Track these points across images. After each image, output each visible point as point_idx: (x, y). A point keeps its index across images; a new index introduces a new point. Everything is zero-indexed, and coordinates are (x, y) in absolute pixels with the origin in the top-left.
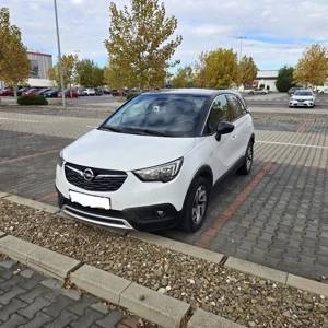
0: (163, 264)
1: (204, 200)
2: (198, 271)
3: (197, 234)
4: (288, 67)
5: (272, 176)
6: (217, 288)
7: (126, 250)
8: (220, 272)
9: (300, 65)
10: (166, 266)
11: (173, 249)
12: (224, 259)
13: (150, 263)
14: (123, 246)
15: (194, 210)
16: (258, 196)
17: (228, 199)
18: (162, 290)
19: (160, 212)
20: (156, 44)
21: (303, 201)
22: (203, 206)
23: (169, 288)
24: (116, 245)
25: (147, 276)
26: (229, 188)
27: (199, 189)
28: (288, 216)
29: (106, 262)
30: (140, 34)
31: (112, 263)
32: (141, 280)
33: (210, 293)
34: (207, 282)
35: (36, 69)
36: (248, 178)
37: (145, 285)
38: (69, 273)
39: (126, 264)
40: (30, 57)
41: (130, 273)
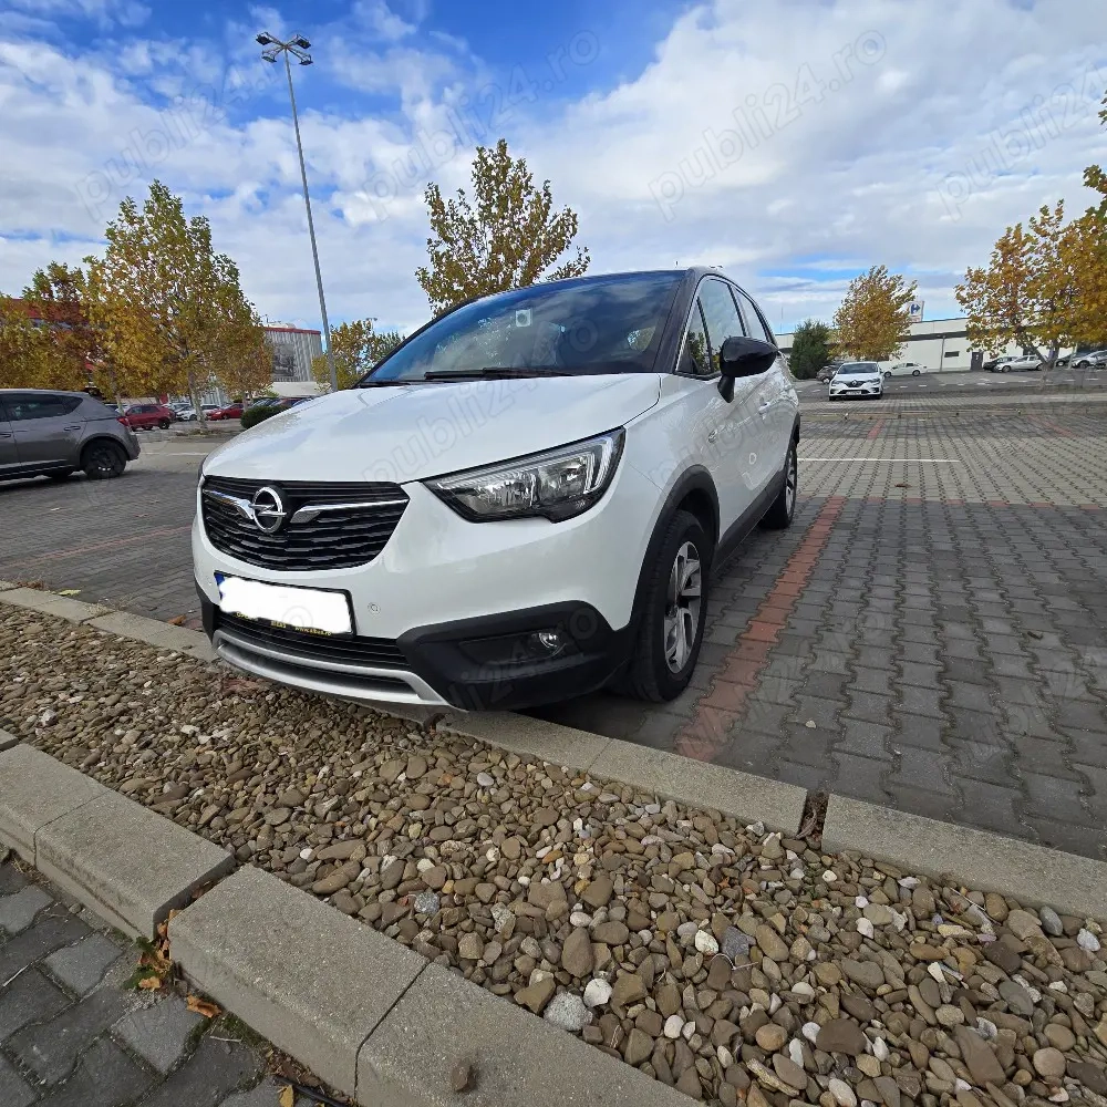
0: (569, 852)
1: (696, 591)
2: (718, 874)
3: (682, 704)
4: (814, 324)
5: (853, 528)
6: (827, 972)
7: (425, 788)
8: (813, 876)
9: (842, 316)
10: (580, 858)
11: (601, 772)
12: (815, 810)
13: (512, 847)
14: (416, 769)
15: (667, 623)
16: (839, 579)
17: (754, 592)
18: (567, 1009)
19: (548, 638)
20: (532, 269)
21: (975, 583)
22: (693, 611)
23: (598, 991)
24: (391, 770)
25: (502, 917)
26: (749, 563)
27: (683, 551)
28: (953, 629)
29: (337, 850)
30: (497, 250)
31: (356, 850)
32: (468, 947)
33: (803, 1012)
34: (776, 948)
35: (290, 362)
36: (790, 537)
37: (487, 979)
38: (162, 917)
39: (416, 855)
40: (275, 338)
41: (424, 904)
